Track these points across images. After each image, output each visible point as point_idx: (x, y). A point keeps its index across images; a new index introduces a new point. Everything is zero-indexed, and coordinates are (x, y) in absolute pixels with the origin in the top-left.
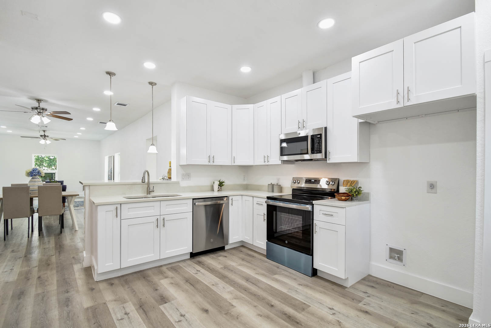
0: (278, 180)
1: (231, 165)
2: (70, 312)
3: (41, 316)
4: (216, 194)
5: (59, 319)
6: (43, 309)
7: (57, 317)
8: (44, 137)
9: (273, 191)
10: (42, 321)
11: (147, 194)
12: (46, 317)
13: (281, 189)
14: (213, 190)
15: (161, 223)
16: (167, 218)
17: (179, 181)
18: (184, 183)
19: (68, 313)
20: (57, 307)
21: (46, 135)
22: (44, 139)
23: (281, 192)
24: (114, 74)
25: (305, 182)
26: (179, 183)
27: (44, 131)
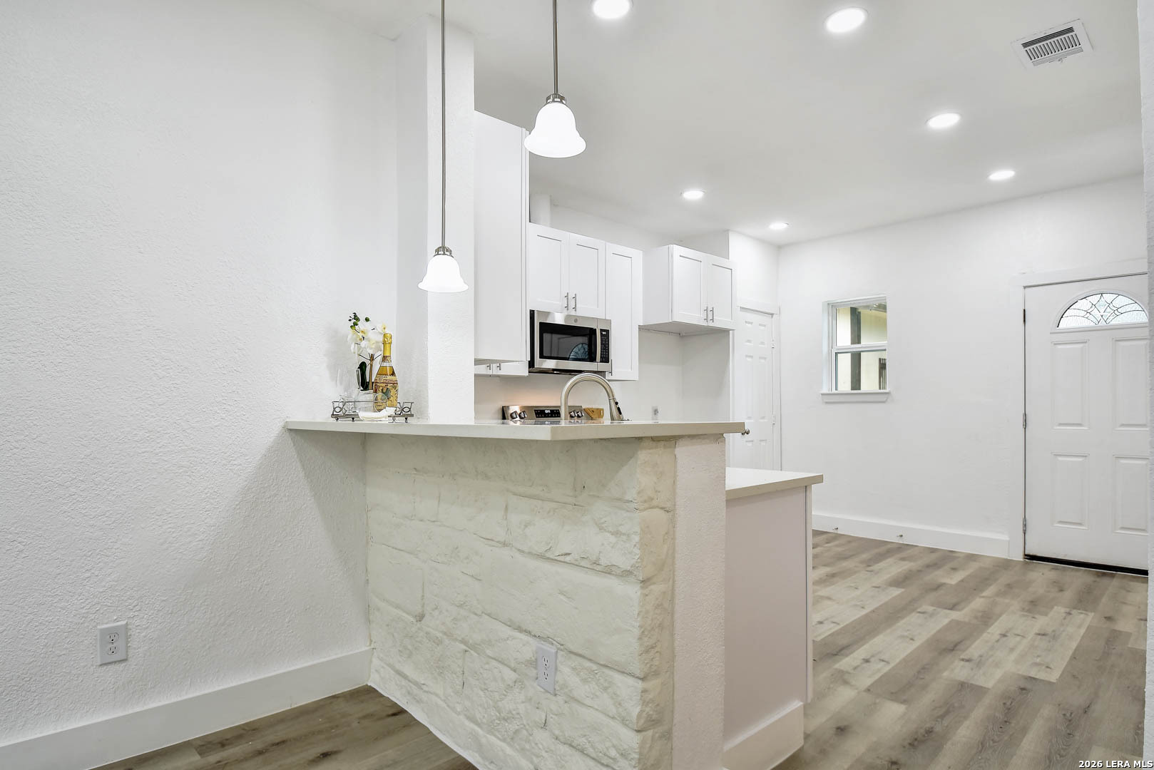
2: (938, 717)
3: (995, 744)
5: (966, 718)
6: (982, 758)
7: (967, 723)
10: (999, 733)
12: (987, 738)
19: (942, 719)
20: (949, 743)
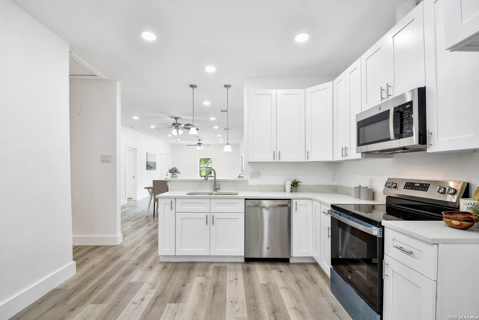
0: (371, 181)
1: (304, 161)
4: (288, 195)
8: (199, 144)
9: (360, 198)
11: (214, 191)
13: (372, 195)
14: (285, 191)
15: (210, 220)
16: (216, 216)
17: (247, 180)
18: (253, 182)
21: (201, 143)
22: (199, 146)
23: (373, 199)
24: (196, 87)
25: (405, 187)
26: (247, 181)
27: (200, 140)
